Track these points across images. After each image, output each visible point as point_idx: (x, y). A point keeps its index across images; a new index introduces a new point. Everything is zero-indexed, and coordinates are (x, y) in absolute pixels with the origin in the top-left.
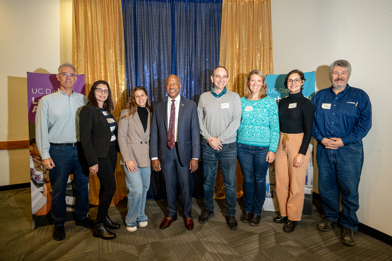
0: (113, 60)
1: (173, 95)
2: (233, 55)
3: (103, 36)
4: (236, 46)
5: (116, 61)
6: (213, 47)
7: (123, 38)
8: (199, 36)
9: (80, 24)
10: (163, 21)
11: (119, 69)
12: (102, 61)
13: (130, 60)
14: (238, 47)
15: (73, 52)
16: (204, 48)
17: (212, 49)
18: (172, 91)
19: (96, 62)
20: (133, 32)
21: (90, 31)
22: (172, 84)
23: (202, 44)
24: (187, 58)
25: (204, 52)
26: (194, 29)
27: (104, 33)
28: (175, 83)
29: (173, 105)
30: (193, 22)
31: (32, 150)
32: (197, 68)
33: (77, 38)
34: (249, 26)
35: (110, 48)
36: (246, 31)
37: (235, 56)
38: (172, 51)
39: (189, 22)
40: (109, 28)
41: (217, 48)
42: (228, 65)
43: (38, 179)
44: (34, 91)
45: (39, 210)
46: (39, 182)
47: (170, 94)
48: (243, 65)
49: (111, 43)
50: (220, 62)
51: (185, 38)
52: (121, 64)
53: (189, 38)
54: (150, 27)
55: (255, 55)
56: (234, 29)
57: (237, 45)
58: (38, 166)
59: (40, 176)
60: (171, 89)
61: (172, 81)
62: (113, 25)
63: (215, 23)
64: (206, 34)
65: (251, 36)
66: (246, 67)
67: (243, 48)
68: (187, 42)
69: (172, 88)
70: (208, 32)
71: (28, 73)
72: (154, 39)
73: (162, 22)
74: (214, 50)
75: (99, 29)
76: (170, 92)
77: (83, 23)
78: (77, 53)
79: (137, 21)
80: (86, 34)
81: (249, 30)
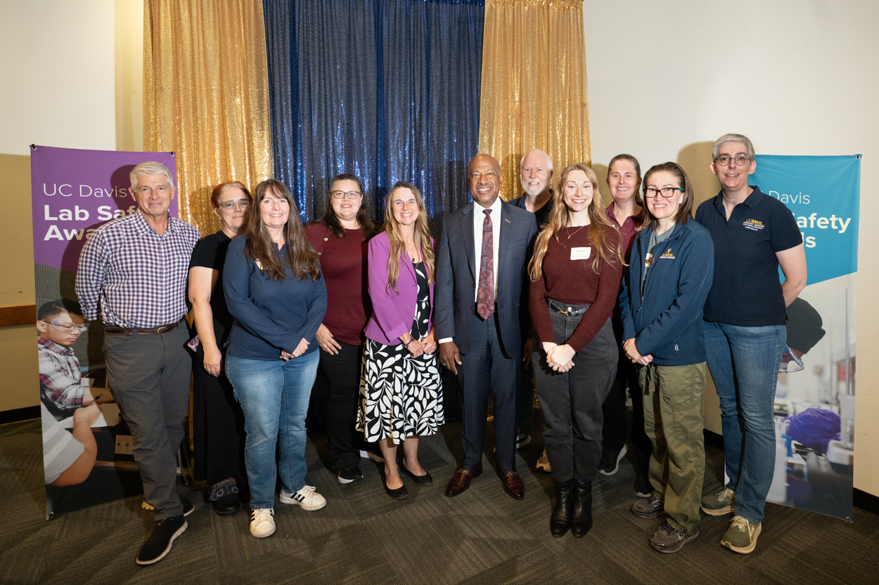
0: (242, 120)
1: (486, 198)
2: (508, 115)
3: (218, 65)
4: (513, 96)
5: (249, 122)
6: (465, 97)
7: (265, 70)
8: (436, 72)
9: (162, 37)
10: (357, 38)
11: (256, 141)
12: (216, 122)
13: (282, 121)
14: (517, 99)
15: (147, 100)
16: (446, 99)
17: (463, 101)
18: (482, 190)
19: (203, 124)
20: (288, 58)
21: (188, 53)
22: (483, 173)
23: (442, 91)
24: (411, 120)
25: (446, 107)
26: (424, 57)
27: (221, 58)
28: (490, 172)
29: (487, 221)
30: (423, 42)
31: (44, 331)
32: (433, 141)
33: (155, 68)
34: (539, 55)
35: (235, 92)
36: (533, 67)
37: (511, 118)
38: (377, 104)
39: (414, 42)
40: (233, 47)
41: (475, 99)
42: (497, 135)
43: (59, 399)
44: (50, 190)
45: (62, 474)
46: (63, 406)
47: (479, 196)
48: (528, 137)
49: (237, 82)
50: (480, 130)
51: (406, 77)
52: (261, 130)
53: (414, 78)
54: (326, 50)
55: (554, 117)
56: (510, 61)
57: (517, 95)
58: (58, 368)
59: (64, 392)
60: (482, 186)
61: (484, 167)
62: (241, 41)
63: (469, 46)
64: (450, 69)
65: (544, 75)
66: (536, 141)
67: (528, 100)
68: (409, 84)
69: (483, 182)
70: (454, 66)
71: (33, 146)
72: (336, 77)
73: (355, 39)
74: (468, 103)
75: (210, 49)
76: (479, 192)
77: (170, 34)
78: (155, 102)
79: (297, 35)
80: (176, 58)
81: (539, 65)
